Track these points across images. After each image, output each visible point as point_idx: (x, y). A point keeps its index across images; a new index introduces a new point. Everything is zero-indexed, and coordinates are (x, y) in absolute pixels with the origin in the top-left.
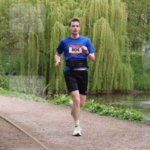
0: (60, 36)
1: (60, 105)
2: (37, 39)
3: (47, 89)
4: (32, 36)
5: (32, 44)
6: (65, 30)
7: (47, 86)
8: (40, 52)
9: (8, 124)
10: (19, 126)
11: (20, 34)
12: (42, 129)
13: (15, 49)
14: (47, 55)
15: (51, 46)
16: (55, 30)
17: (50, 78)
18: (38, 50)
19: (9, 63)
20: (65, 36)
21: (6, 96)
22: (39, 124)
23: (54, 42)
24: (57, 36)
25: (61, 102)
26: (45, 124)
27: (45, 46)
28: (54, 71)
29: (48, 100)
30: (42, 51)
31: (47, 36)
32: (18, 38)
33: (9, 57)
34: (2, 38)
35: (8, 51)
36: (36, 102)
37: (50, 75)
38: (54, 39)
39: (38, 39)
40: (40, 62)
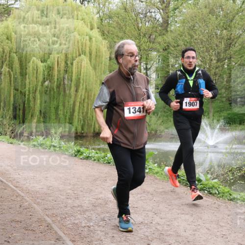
0: (37, 73)
4: (6, 72)
5: (5, 82)
6: (43, 67)
8: (15, 90)
12: (17, 174)
14: (22, 94)
15: (27, 84)
16: (31, 67)
18: (13, 88)
20: (42, 74)
22: (14, 168)
23: (30, 80)
27: (20, 83)
28: (30, 111)
30: (17, 89)
31: (23, 73)
36: (11, 144)
37: (26, 115)
38: (30, 76)
39: (12, 76)
40: (14, 101)
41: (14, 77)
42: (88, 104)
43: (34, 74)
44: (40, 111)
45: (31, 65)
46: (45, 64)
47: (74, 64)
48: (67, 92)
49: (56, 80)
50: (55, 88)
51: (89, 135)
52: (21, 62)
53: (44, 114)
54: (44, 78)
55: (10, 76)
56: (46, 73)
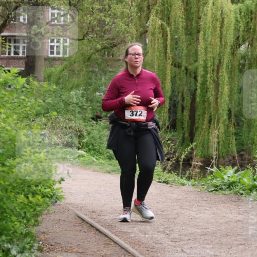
0: (222, 27)
1: (220, 192)
2: (167, 36)
3: (191, 153)
4: (155, 29)
5: (154, 49)
6: (236, 13)
7: (189, 148)
8: (175, 66)
9: (98, 236)
10: (125, 240)
11: (128, 25)
12: (179, 249)
13: (115, 60)
14: (190, 74)
15: (199, 53)
16: (209, 15)
17: (197, 128)
18: (170, 61)
19: (102, 94)
20: (233, 28)
21: (94, 171)
22: (172, 236)
23: (208, 43)
24: (214, 28)
25: (225, 185)
26: (187, 238)
27: (185, 51)
28: (207, 112)
29: (193, 180)
30: (179, 63)
31: (191, 28)
32: (124, 33)
33: (101, 79)
34: (87, 34)
35: (99, 65)
36: (164, 184)
37: (196, 121)
38: (207, 36)
39: (169, 37)
40: (173, 91)
41: (172, 39)
43: (215, 31)
44: (230, 111)
45: (209, 9)
46: (240, 5)
52: (187, 4)
53: (236, 116)
54: (238, 38)
55: (164, 35)
56: (242, 26)
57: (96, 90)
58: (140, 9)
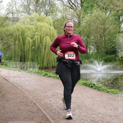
0: (29, 43)
1: (30, 73)
4: (17, 43)
5: (17, 47)
13: (10, 49)
14: (24, 52)
15: (25, 48)
18: (20, 49)
23: (27, 46)
24: (28, 44)
27: (23, 48)
28: (27, 59)
30: (22, 50)
31: (24, 43)
32: (11, 44)
33: (7, 52)
34: (4, 44)
35: (7, 50)
37: (25, 60)
40: (21, 55)
41: (20, 45)
42: (49, 55)
45: (27, 40)
46: (32, 40)
47: (44, 40)
48: (41, 51)
49: (37, 46)
50: (36, 49)
51: (50, 67)
52: (23, 39)
53: (32, 59)
54: (32, 45)
55: (19, 45)
56: (33, 43)
57: (6, 54)
58: (14, 40)
